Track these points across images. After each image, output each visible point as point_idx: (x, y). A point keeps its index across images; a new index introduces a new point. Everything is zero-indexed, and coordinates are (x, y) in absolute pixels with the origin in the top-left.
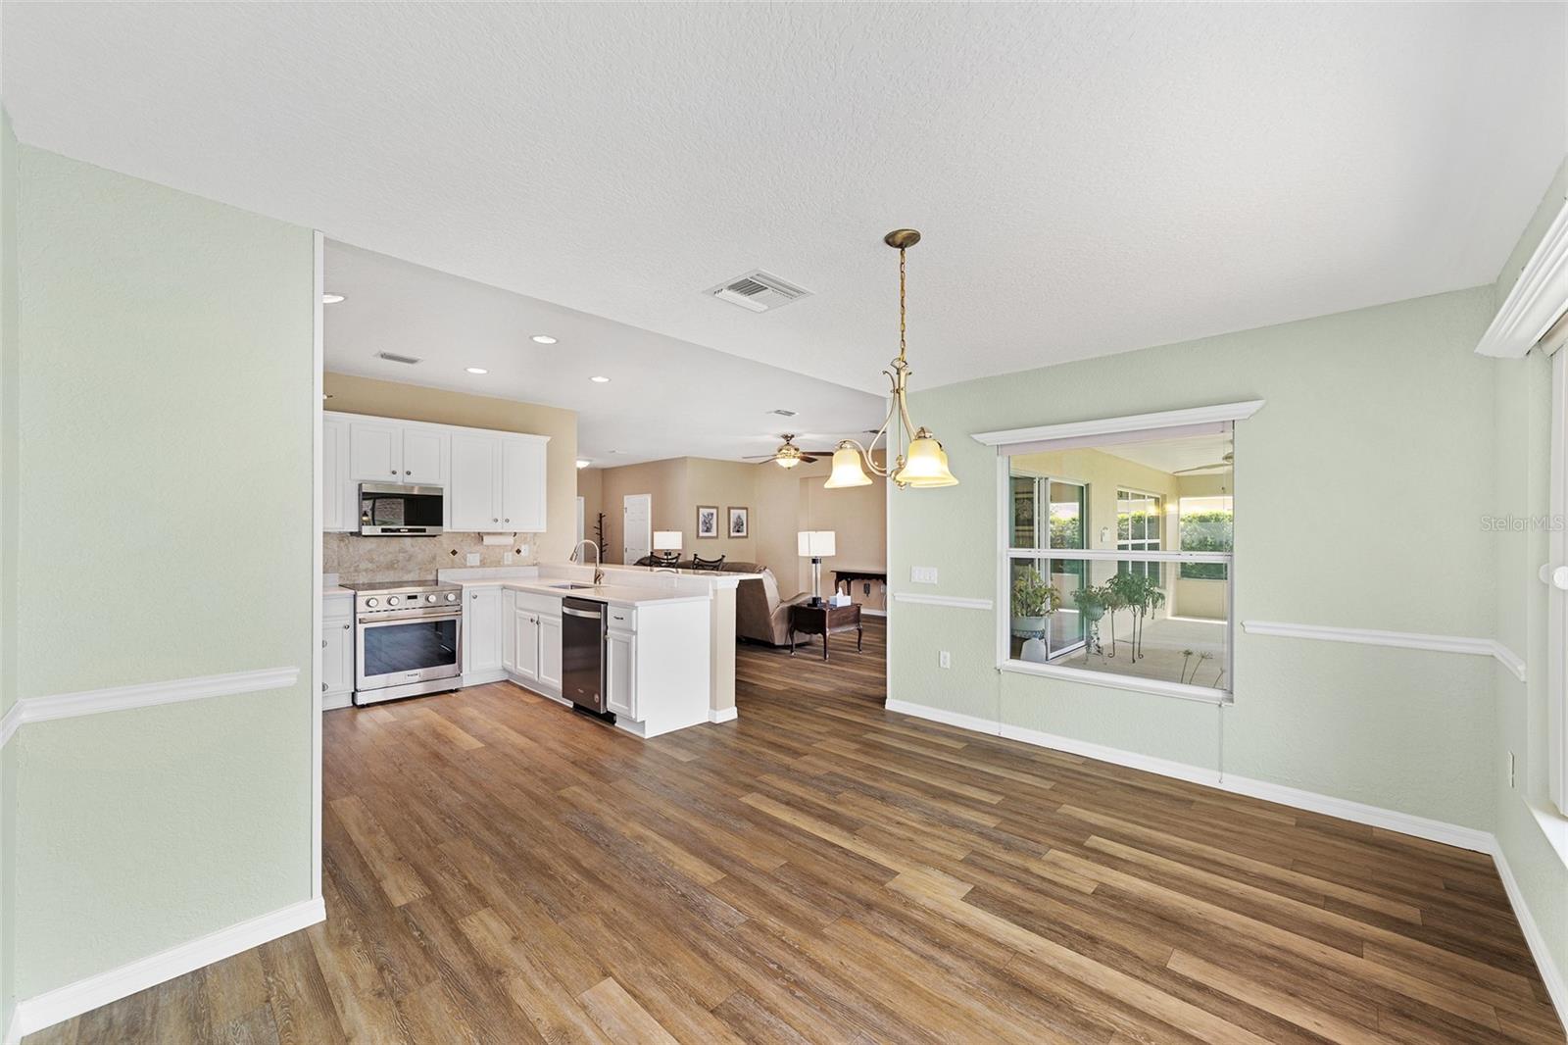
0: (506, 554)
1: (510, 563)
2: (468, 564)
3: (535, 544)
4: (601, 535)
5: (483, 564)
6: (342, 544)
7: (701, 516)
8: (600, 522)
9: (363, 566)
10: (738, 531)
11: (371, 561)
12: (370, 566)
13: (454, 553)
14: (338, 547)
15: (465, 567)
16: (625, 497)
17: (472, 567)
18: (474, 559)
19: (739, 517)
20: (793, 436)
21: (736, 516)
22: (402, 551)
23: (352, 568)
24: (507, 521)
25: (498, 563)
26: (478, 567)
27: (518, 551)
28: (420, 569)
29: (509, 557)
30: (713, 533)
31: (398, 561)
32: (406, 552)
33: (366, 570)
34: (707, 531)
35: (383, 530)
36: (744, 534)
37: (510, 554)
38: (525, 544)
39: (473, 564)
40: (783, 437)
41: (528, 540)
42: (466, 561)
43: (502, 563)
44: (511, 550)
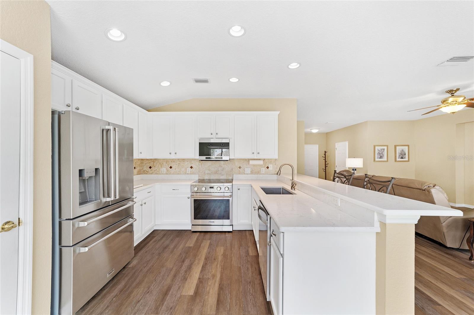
0: (262, 169)
1: (264, 173)
2: (246, 173)
3: (275, 164)
4: (325, 160)
5: (252, 173)
6: (200, 164)
7: (376, 150)
8: (325, 155)
9: (206, 172)
10: (402, 158)
11: (209, 170)
12: (209, 172)
13: (240, 168)
14: (199, 164)
15: (245, 174)
16: (336, 144)
17: (247, 174)
18: (248, 170)
19: (403, 150)
20: (457, 90)
21: (401, 150)
23: (203, 173)
24: (259, 153)
25: (258, 173)
26: (250, 174)
27: (268, 168)
28: (227, 174)
29: (264, 170)
30: (385, 159)
31: (219, 171)
32: (222, 167)
33: (208, 174)
34: (380, 158)
35: (206, 158)
36: (406, 159)
37: (264, 169)
38: (271, 164)
39: (247, 173)
40: (447, 92)
41: (272, 162)
42: (245, 171)
43: (260, 173)
44: (264, 167)
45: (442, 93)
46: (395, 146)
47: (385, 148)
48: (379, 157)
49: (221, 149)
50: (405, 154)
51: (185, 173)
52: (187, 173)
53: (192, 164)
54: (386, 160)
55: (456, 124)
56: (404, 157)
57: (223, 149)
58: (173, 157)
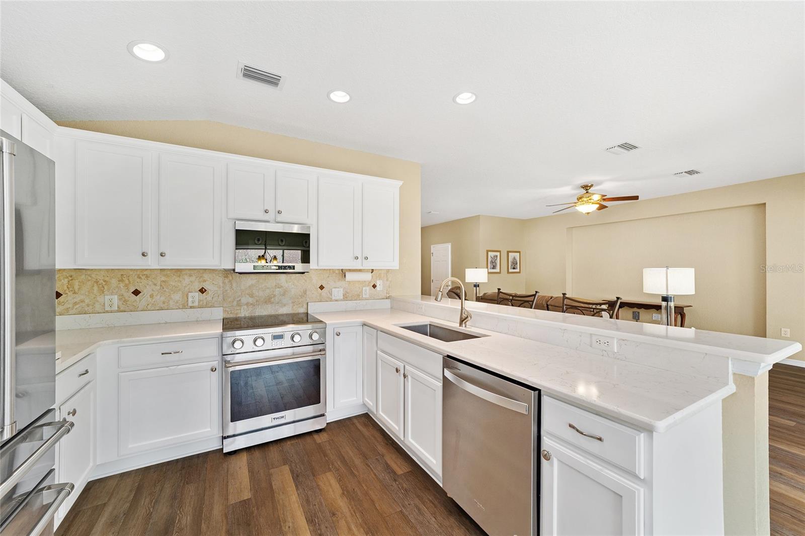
0: (364, 288)
1: (367, 296)
2: (333, 298)
3: (387, 280)
5: (346, 298)
6: (227, 281)
7: (489, 257)
9: (244, 300)
10: (514, 268)
11: (252, 296)
12: (250, 300)
13: (322, 287)
14: (224, 283)
15: (331, 300)
16: (432, 246)
17: (336, 301)
18: (338, 293)
19: (514, 258)
20: (592, 186)
21: (513, 257)
22: (278, 286)
23: (235, 303)
24: (366, 258)
25: (358, 297)
26: (341, 300)
27: (374, 286)
28: (293, 303)
29: (368, 290)
30: (497, 270)
31: (275, 296)
32: (282, 287)
33: (247, 304)
34: (493, 268)
35: (255, 267)
36: (518, 270)
37: (368, 288)
38: (379, 280)
39: (338, 298)
40: (583, 187)
41: (382, 276)
42: (332, 295)
43: (361, 297)
44: (368, 285)
45: (577, 188)
46: (508, 252)
47: (498, 254)
48: (492, 266)
49: (281, 251)
50: (517, 264)
51: (185, 306)
52: (190, 304)
53: (205, 281)
54: (499, 271)
55: (567, 228)
56: (515, 267)
57: (285, 251)
58: (152, 263)
